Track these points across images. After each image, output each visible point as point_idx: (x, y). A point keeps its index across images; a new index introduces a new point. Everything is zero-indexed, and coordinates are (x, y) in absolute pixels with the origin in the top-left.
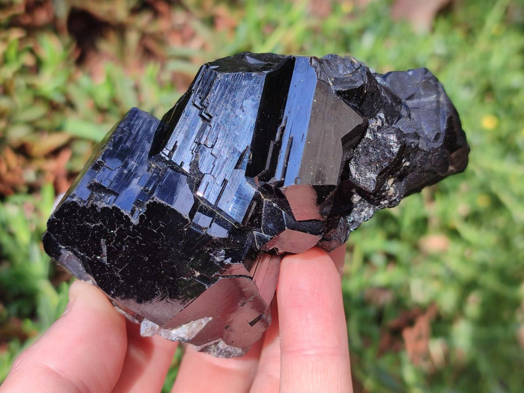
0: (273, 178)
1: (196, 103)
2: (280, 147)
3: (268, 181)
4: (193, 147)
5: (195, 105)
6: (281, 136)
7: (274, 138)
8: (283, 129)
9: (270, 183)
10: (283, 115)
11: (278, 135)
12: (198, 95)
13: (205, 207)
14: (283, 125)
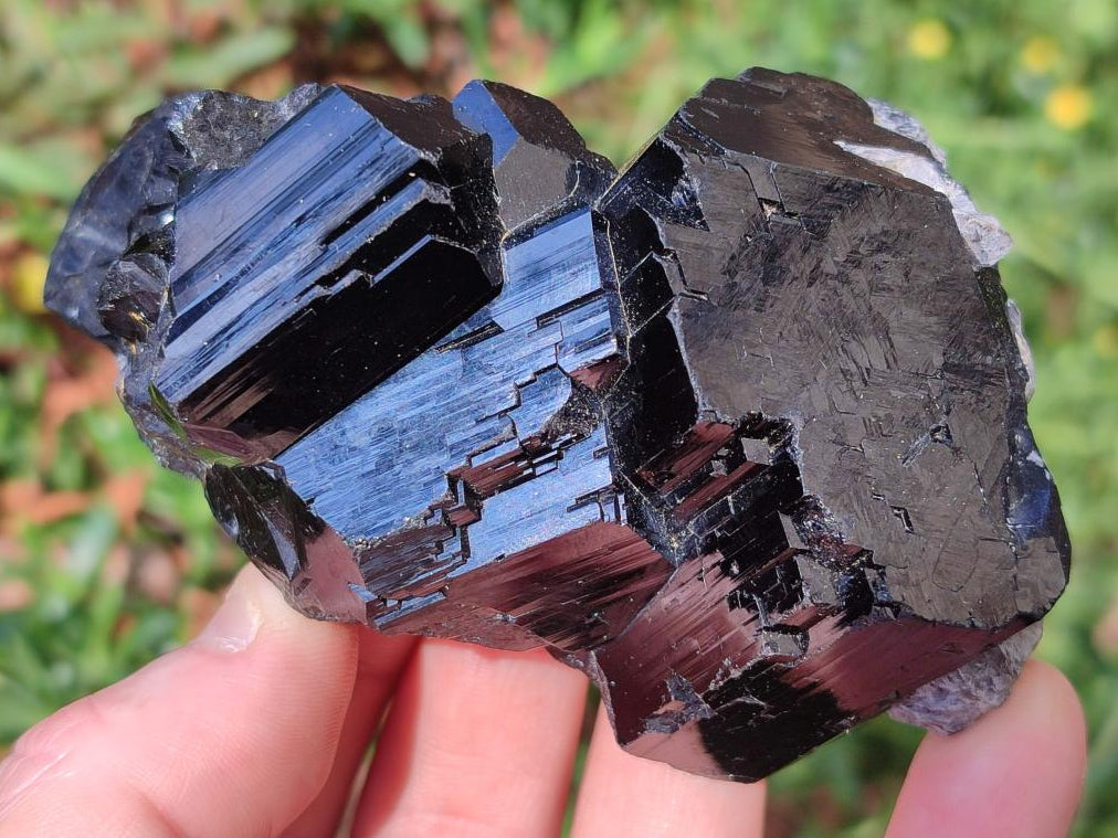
0: (431, 201)
1: (458, 547)
2: (364, 251)
3: (447, 206)
4: (546, 467)
5: (466, 548)
6: (342, 272)
7: (361, 282)
8: (327, 281)
9: (447, 198)
10: (301, 312)
11: (347, 281)
12: (441, 560)
13: (631, 316)
14: (319, 291)
